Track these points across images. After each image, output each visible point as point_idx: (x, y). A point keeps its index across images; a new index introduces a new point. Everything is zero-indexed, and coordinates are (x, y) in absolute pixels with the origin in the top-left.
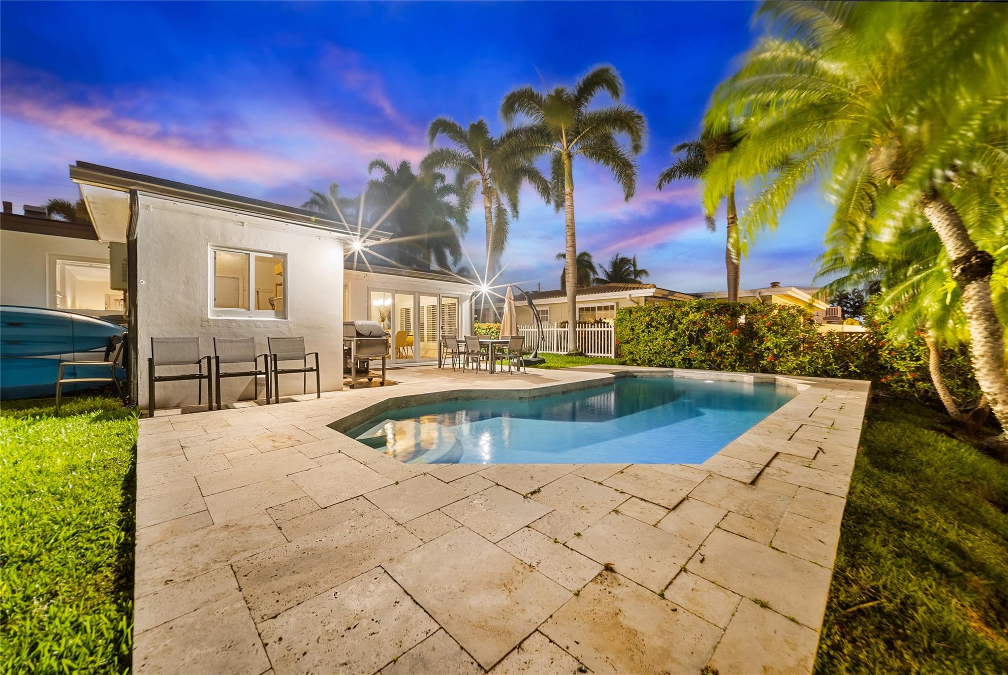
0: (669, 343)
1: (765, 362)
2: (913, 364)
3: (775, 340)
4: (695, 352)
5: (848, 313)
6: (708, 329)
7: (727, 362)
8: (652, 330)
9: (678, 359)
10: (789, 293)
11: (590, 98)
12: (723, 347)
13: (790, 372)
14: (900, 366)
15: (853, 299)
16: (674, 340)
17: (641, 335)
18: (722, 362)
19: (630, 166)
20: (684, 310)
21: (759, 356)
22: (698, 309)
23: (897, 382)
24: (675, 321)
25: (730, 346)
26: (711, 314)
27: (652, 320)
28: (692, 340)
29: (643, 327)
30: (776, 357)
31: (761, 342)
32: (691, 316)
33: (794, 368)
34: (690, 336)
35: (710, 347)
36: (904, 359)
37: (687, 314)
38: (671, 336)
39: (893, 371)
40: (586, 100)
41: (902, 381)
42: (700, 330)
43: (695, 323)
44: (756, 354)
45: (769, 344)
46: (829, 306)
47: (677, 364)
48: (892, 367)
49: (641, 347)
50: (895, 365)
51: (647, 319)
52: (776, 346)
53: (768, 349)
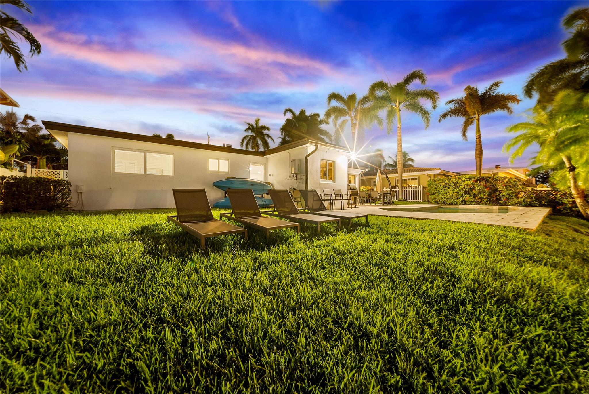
0: (455, 194)
1: (502, 202)
2: (571, 200)
3: (507, 192)
4: (468, 198)
5: (539, 181)
6: (474, 188)
7: (483, 202)
8: (446, 188)
9: (459, 201)
10: (508, 171)
11: (410, 83)
12: (482, 195)
13: (514, 205)
14: (565, 201)
15: (542, 174)
16: (458, 193)
17: (441, 191)
18: (480, 202)
19: (428, 114)
20: (463, 179)
21: (500, 199)
22: (470, 179)
23: (564, 208)
24: (458, 185)
25: (485, 195)
26: (476, 181)
27: (446, 184)
28: (466, 192)
29: (442, 187)
30: (508, 199)
31: (500, 193)
32: (466, 182)
33: (516, 204)
34: (466, 191)
35: (475, 196)
36: (567, 199)
37: (464, 181)
38: (456, 191)
39: (562, 204)
40: (408, 84)
41: (566, 208)
42: (470, 188)
43: (468, 185)
44: (497, 198)
45: (504, 194)
46: (528, 178)
47: (458, 203)
48: (562, 202)
49: (440, 196)
50: (563, 201)
51: (444, 184)
52: (508, 194)
53: (503, 195)
